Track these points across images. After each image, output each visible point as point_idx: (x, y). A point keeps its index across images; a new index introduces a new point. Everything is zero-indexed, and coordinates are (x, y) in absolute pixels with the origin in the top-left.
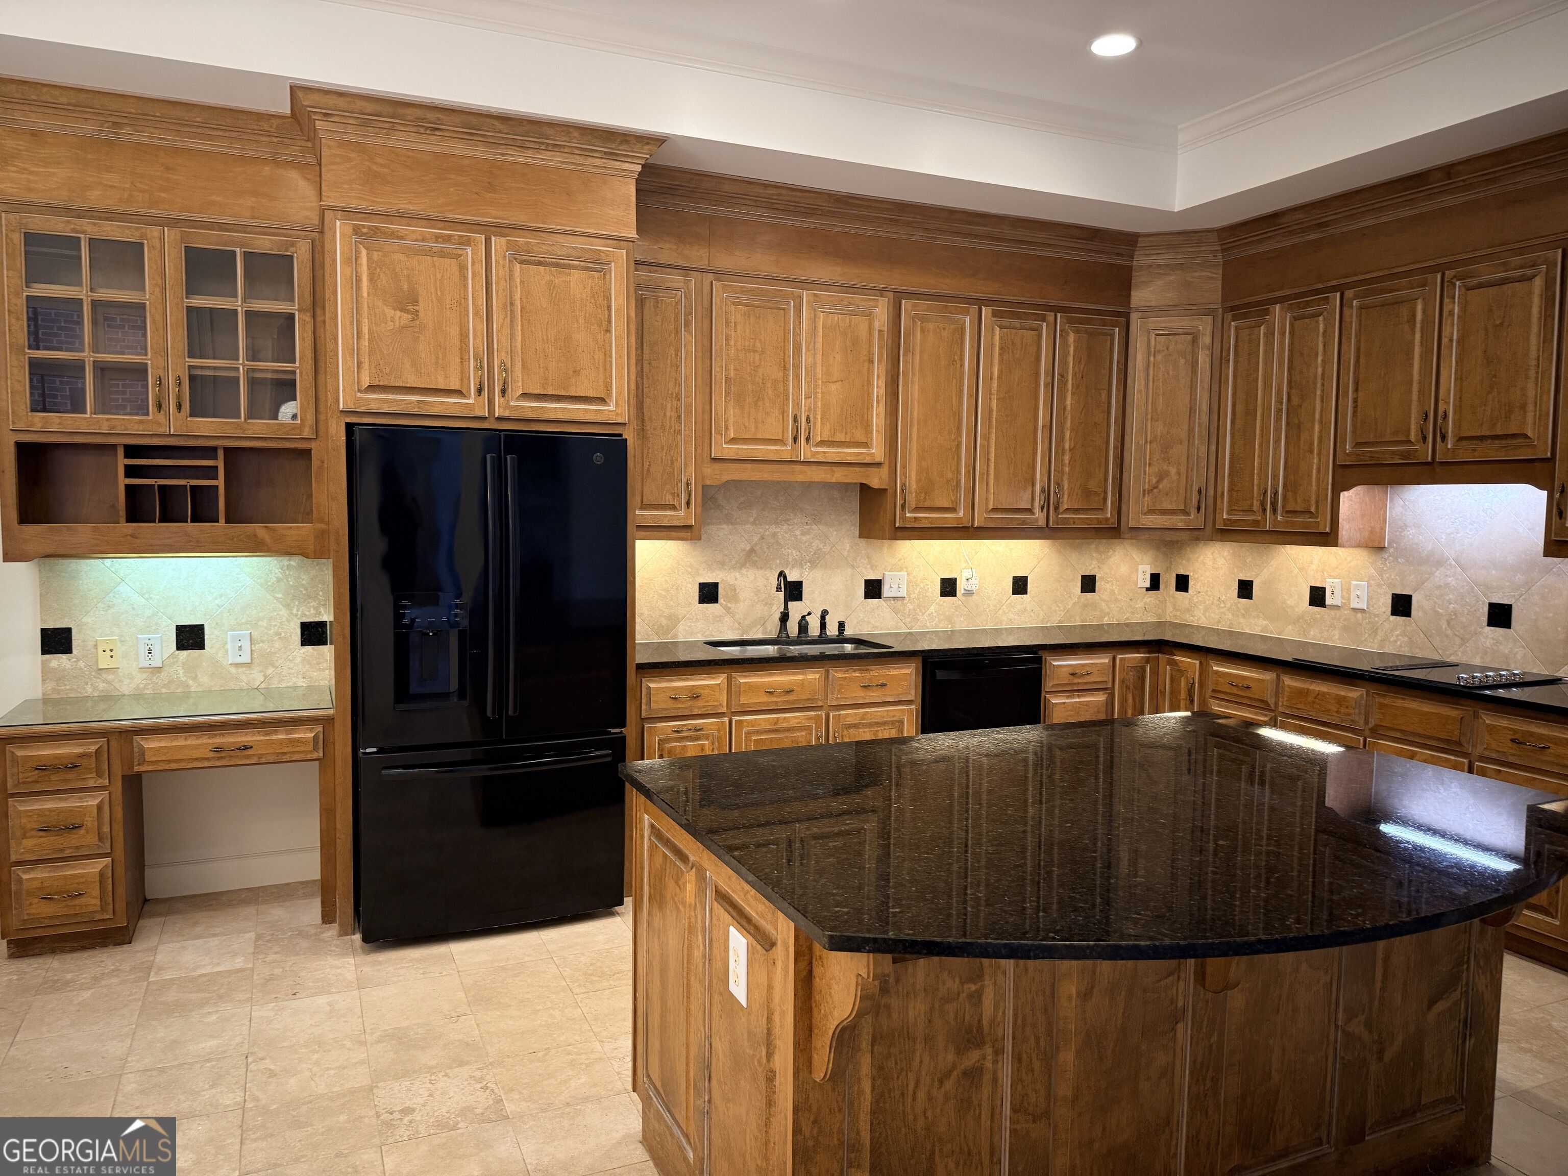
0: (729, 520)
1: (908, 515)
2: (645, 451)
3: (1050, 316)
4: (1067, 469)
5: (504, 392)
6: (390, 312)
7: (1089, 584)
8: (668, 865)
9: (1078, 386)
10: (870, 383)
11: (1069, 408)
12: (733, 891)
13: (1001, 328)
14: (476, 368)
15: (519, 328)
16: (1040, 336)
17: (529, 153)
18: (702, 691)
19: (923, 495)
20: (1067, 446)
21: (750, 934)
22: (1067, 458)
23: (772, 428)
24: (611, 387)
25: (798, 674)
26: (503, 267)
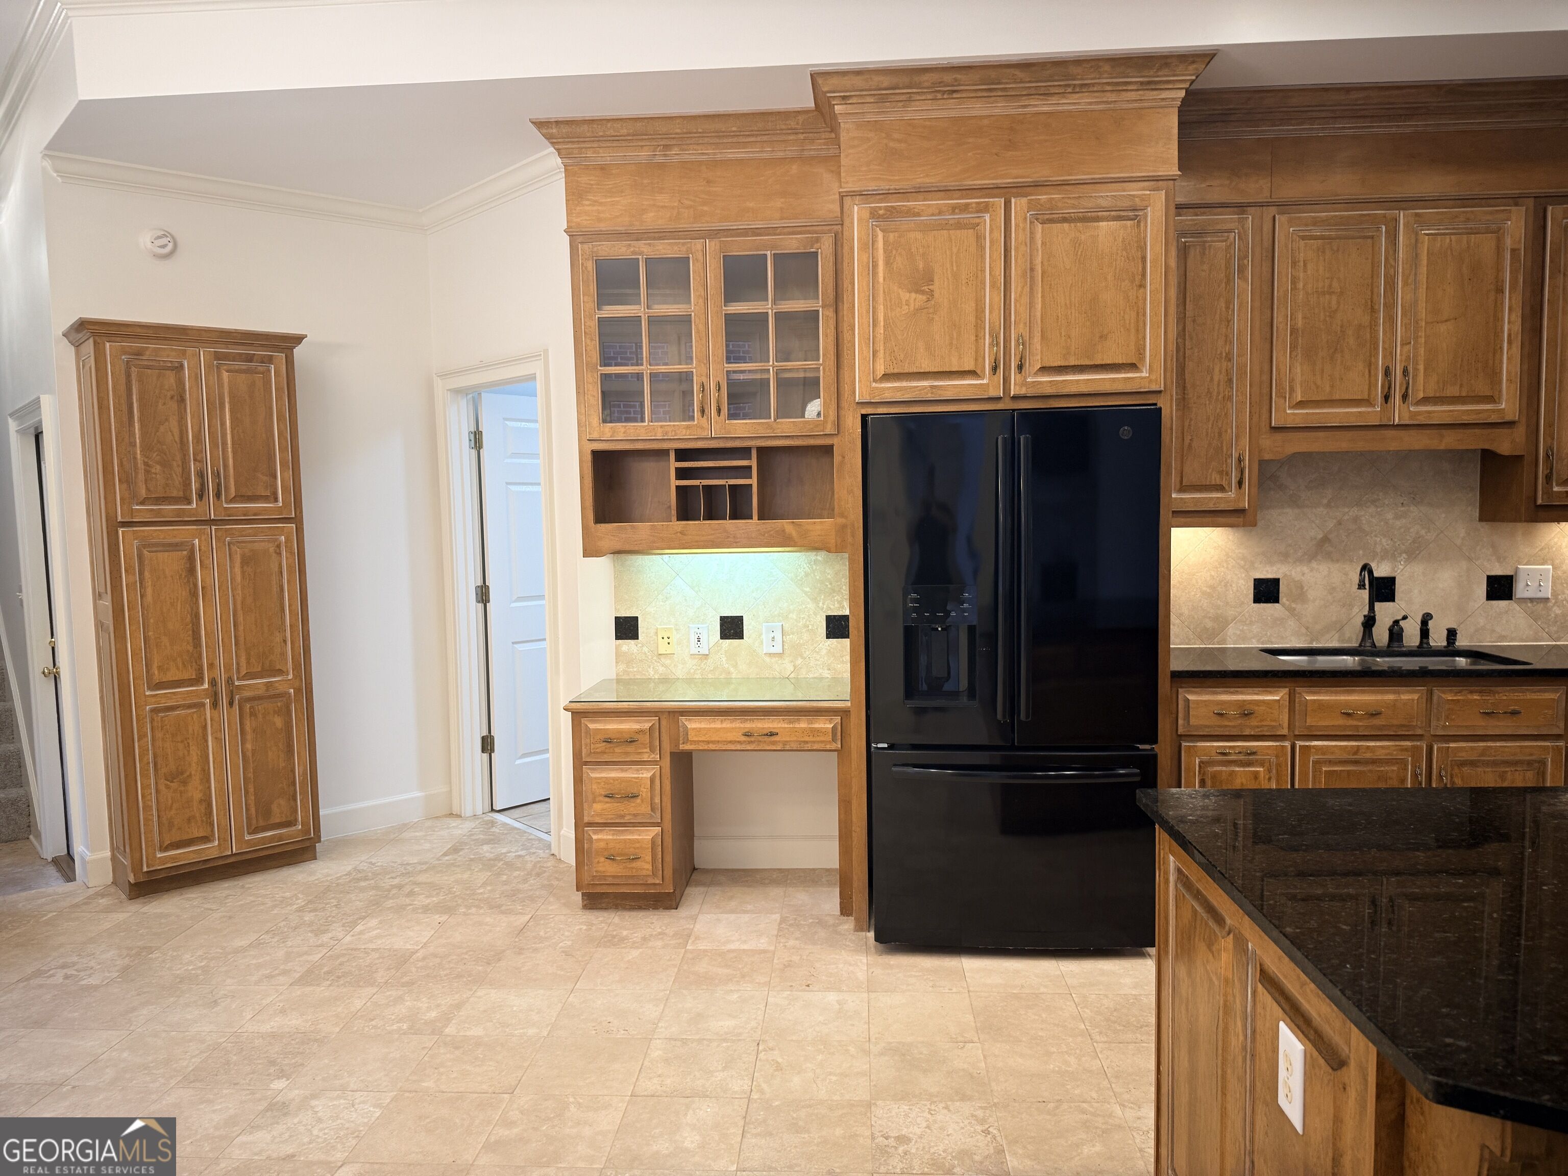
0: (1294, 502)
1: (1556, 489)
2: (1187, 424)
5: (1020, 367)
6: (905, 296)
8: (1198, 922)
10: (1498, 319)
12: (1286, 977)
14: (992, 345)
15: (1040, 295)
17: (1054, 100)
18: (1256, 708)
21: (1309, 1040)
23: (1354, 384)
24: (1144, 350)
25: (1387, 692)
26: (1024, 229)
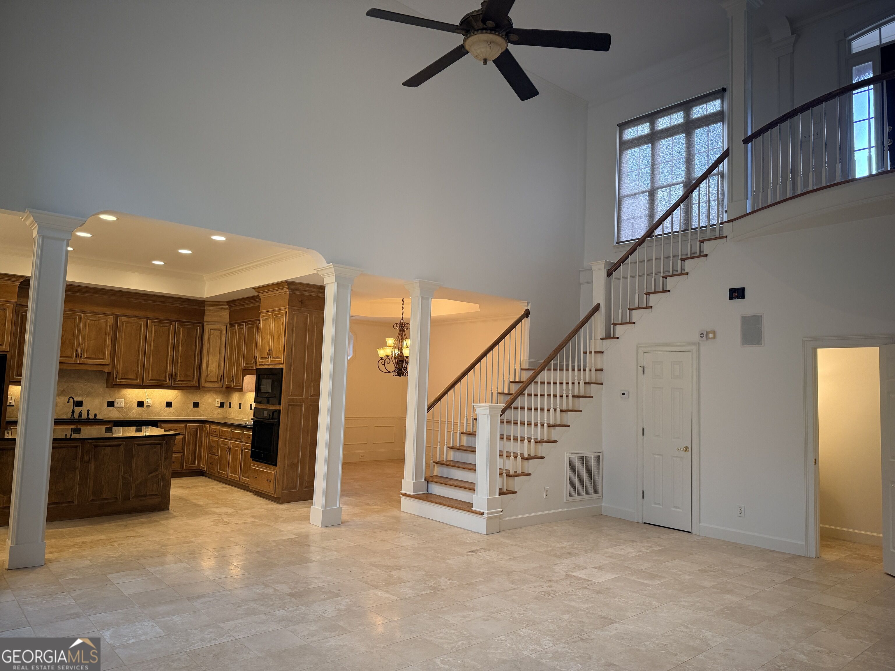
1: (118, 381)
3: (174, 323)
4: (179, 368)
7: (196, 405)
9: (183, 344)
10: (105, 341)
11: (180, 350)
13: (155, 326)
16: (169, 329)
19: (124, 374)
20: (179, 361)
22: (179, 365)
23: (68, 353)
24: (4, 341)
